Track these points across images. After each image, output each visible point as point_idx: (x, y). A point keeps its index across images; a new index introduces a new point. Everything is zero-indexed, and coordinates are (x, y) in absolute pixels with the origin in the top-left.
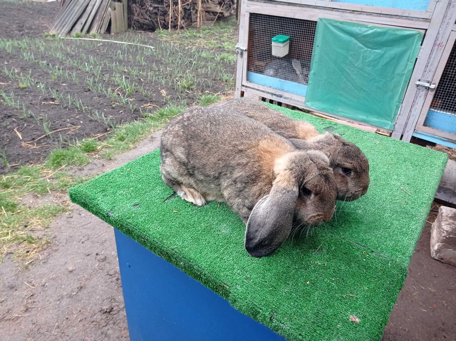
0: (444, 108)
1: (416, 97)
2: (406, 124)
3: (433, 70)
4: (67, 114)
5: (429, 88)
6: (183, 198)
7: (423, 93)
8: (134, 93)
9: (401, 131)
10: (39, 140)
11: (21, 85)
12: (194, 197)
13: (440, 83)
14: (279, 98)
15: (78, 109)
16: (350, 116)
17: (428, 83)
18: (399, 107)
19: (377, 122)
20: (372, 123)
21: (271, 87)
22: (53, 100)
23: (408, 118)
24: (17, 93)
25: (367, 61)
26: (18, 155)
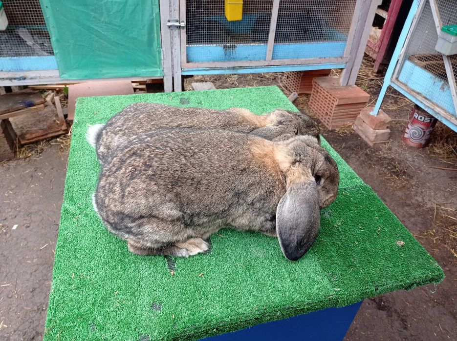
0: (197, 42)
1: (172, 38)
2: (173, 66)
3: (177, 8)
5: (180, 26)
6: (187, 256)
7: (176, 32)
9: (171, 74)
12: (197, 246)
13: (186, 20)
14: (22, 81)
16: (119, 75)
17: (177, 21)
18: (161, 52)
19: (147, 72)
20: (142, 75)
21: (2, 71)
23: (172, 61)
25: (112, 13)
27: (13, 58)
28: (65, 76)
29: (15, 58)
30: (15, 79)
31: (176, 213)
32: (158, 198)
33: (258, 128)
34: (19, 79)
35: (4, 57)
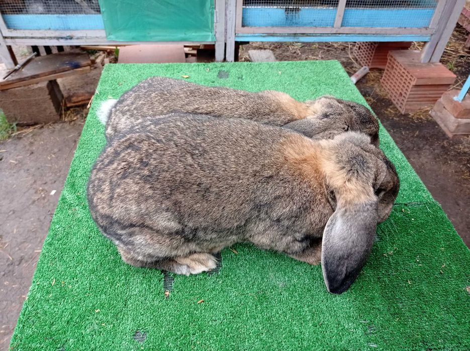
6: (188, 275)
9: (223, 39)
12: (202, 264)
14: (69, 41)
16: (168, 38)
18: (214, 13)
19: (198, 36)
21: (50, 29)
23: (226, 24)
27: (61, 16)
28: (112, 37)
29: (63, 15)
30: (62, 38)
31: (174, 225)
32: (152, 205)
33: (296, 120)
34: (66, 38)
35: (52, 14)
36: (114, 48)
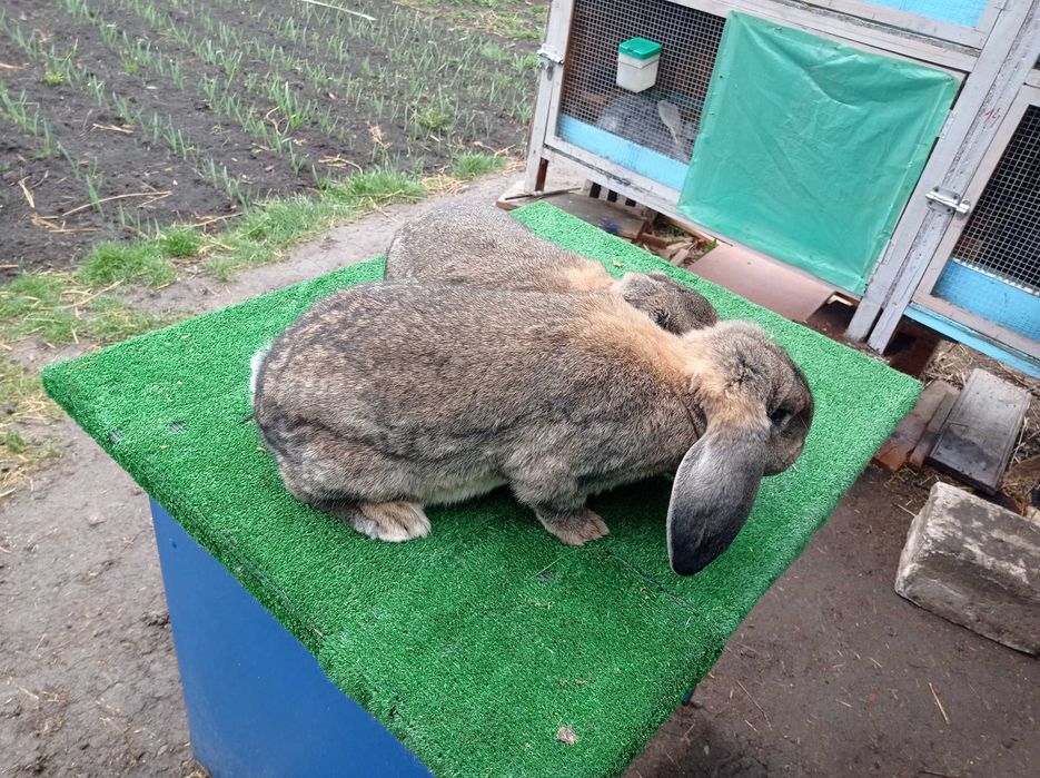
0: (977, 260)
1: (924, 227)
2: (894, 285)
3: (970, 170)
4: (145, 161)
5: (955, 210)
7: (940, 220)
8: (308, 127)
9: (882, 300)
10: (74, 214)
11: (50, 77)
13: (980, 202)
14: (622, 186)
15: (172, 149)
16: (774, 250)
17: (955, 198)
18: (883, 245)
19: (832, 271)
20: (816, 273)
21: (607, 158)
22: (119, 121)
23: (900, 274)
24: (37, 95)
25: (826, 127)
26: (21, 243)
27: (635, 145)
28: (687, 209)
29: (638, 146)
30: (615, 178)
34: (620, 181)
35: (625, 138)
36: (713, 239)
